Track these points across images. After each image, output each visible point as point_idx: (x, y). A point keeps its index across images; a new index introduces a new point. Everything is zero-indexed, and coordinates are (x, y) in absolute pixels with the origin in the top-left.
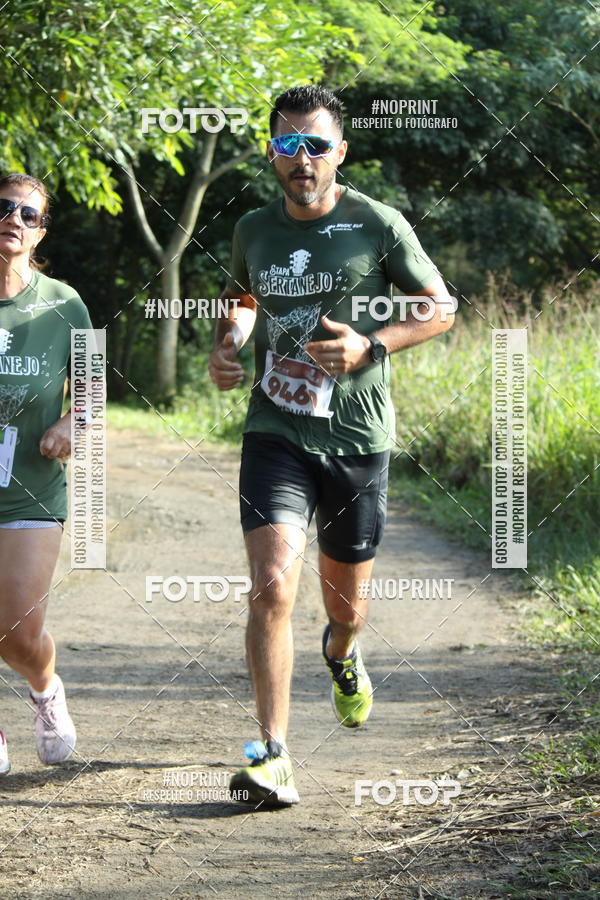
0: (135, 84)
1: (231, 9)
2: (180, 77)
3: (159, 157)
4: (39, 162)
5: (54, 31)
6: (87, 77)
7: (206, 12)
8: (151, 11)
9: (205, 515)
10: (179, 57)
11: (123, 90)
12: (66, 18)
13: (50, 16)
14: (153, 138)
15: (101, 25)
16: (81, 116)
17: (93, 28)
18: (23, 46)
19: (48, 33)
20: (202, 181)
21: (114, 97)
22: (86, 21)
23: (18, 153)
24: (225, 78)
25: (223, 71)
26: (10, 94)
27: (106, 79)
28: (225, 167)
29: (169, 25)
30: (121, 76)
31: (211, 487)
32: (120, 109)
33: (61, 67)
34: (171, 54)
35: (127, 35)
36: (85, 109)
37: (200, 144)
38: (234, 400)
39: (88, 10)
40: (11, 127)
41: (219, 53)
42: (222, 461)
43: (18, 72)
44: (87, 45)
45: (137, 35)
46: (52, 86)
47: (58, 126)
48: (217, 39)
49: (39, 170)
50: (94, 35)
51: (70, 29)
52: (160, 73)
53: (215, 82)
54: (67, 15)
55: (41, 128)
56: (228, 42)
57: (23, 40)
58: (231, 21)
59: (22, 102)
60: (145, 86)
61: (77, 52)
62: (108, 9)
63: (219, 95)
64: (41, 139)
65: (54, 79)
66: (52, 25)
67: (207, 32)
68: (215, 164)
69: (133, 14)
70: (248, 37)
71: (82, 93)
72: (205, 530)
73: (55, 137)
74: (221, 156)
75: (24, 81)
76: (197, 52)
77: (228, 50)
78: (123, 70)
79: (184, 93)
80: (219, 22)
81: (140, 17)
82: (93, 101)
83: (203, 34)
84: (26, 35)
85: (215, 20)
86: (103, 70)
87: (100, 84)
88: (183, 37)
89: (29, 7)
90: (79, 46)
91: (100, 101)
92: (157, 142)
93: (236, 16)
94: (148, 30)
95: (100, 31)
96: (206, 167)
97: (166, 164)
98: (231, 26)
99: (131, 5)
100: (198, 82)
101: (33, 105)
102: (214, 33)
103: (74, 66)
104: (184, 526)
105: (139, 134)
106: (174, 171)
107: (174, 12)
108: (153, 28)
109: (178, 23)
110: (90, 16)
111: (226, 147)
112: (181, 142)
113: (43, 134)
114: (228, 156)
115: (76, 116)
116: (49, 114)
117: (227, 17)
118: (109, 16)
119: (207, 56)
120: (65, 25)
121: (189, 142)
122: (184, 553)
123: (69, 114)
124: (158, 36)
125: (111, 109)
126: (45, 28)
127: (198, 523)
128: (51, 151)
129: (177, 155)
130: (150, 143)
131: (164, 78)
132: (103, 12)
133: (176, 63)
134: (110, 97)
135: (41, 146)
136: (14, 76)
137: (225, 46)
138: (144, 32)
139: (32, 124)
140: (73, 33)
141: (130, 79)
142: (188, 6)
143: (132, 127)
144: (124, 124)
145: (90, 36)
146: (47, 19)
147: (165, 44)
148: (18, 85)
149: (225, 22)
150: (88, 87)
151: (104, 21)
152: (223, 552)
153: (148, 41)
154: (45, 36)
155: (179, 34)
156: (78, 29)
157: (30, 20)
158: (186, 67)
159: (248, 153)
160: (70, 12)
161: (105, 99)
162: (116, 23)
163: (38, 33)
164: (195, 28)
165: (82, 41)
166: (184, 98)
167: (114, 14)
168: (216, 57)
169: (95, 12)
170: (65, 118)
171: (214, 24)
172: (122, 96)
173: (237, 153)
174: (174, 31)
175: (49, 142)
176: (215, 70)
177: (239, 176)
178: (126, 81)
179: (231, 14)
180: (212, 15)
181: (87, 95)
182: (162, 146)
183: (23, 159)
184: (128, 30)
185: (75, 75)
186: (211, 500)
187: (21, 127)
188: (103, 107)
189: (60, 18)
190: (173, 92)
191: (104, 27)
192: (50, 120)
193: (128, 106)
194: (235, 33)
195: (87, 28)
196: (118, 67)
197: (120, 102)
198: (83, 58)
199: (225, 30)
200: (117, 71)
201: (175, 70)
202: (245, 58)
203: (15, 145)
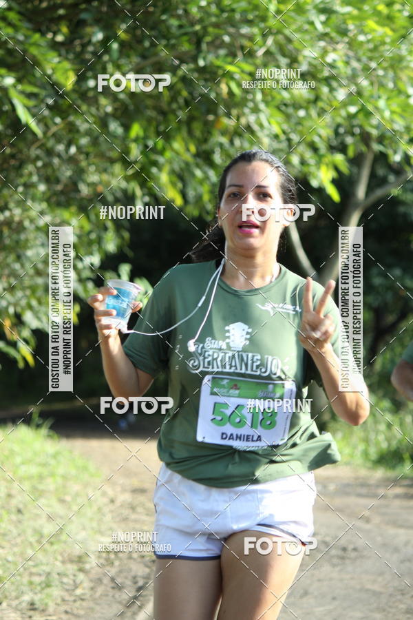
0: (290, 110)
1: (387, 36)
2: (335, 104)
3: (315, 183)
4: (195, 190)
5: (211, 57)
6: (242, 103)
7: (362, 38)
8: (307, 37)
9: (361, 542)
10: (334, 84)
11: (279, 117)
12: (222, 45)
13: (208, 43)
14: (308, 165)
15: (256, 51)
16: (237, 142)
17: (250, 55)
18: (180, 73)
19: (204, 59)
20: (356, 206)
21: (269, 123)
22: (242, 48)
23: (175, 179)
24: (381, 103)
25: (379, 97)
26: (166, 121)
27: (262, 106)
28: (379, 193)
29: (325, 52)
30: (277, 102)
31: (367, 513)
32: (276, 137)
33: (218, 94)
34: (327, 81)
35: (284, 61)
36: (240, 135)
37: (355, 170)
38: (389, 426)
39: (243, 36)
40: (168, 154)
41: (374, 79)
42: (378, 486)
43: (174, 99)
44: (243, 71)
45: (293, 62)
46: (209, 112)
47: (213, 152)
48: (373, 65)
49: (195, 196)
50: (250, 60)
51: (227, 55)
52: (317, 99)
53: (370, 108)
54: (223, 41)
55: (197, 155)
56: (385, 69)
57: (179, 67)
58: (387, 47)
59: (179, 129)
60: (302, 113)
61: (232, 78)
62: (264, 36)
63: (374, 122)
64: (198, 166)
65: (210, 106)
66: (209, 52)
67: (364, 59)
68: (370, 189)
69: (289, 40)
70: (404, 64)
71: (238, 119)
72: (362, 557)
73: (211, 164)
74: (376, 182)
75: (180, 108)
76: (353, 78)
77: (384, 76)
78: (278, 97)
79: (339, 120)
80: (376, 49)
81: (296, 44)
82: (249, 128)
83: (359, 60)
84: (182, 61)
85: (371, 46)
86: (259, 96)
87: (256, 110)
88: (340, 64)
89: (186, 34)
90: (234, 73)
91: (256, 127)
92: (313, 169)
93: (393, 42)
94: (305, 57)
95: (257, 57)
96: (361, 192)
97: (321, 191)
98: (388, 51)
99: (287, 32)
100: (353, 109)
101: (190, 133)
102: (371, 59)
103: (231, 93)
104: (340, 553)
105: (295, 160)
106: (329, 197)
107: (331, 38)
108: (309, 54)
109: (335, 50)
110: (246, 43)
111: (381, 172)
112: (336, 169)
113: (199, 161)
114: (383, 182)
115: (232, 142)
116: (206, 141)
117: (383, 43)
118: (265, 42)
119: (364, 83)
120: (222, 52)
121: (344, 168)
122: (341, 580)
123: (224, 140)
124: (314, 62)
125: (268, 136)
126: (202, 55)
127: (355, 549)
128: (207, 178)
129: (334, 182)
130: (305, 169)
131: (320, 104)
132: (258, 39)
133: (332, 90)
134: (265, 123)
135: (198, 173)
136: (170, 103)
137: (381, 73)
138: (300, 58)
139: (188, 150)
140: (229, 59)
141: (286, 105)
142: (344, 32)
143: (289, 153)
144: (281, 150)
145: (246, 62)
146: (204, 46)
147: (322, 71)
148: (174, 112)
149: (382, 48)
150: (244, 114)
151: (261, 47)
152: (380, 579)
153: (304, 67)
154: (201, 63)
155: (334, 61)
156: (234, 56)
157: (186, 47)
158: (341, 94)
159: (402, 178)
160: (227, 39)
161: (261, 126)
162: (273, 49)
163: (195, 59)
164: (351, 54)
165: (239, 67)
166: (339, 126)
167: (270, 41)
168: (372, 84)
169: (251, 38)
170: (221, 145)
171: (371, 51)
172: (279, 124)
173: (392, 178)
174: (330, 58)
175: (206, 169)
176: (372, 96)
177: (395, 202)
178: (283, 108)
179: (388, 40)
180: (369, 41)
181: (243, 121)
182: (316, 173)
183: (180, 185)
184: (284, 55)
185: (232, 103)
186: (368, 526)
187: (177, 153)
188: (260, 134)
189: (216, 44)
190: (327, 118)
191: (260, 53)
192: (205, 147)
193: (284, 132)
194: (392, 59)
195: (244, 55)
196: (274, 93)
197: (276, 129)
198: (239, 85)
199: (381, 56)
200: (273, 98)
201: (330, 96)
202: (401, 85)
203: (172, 172)
